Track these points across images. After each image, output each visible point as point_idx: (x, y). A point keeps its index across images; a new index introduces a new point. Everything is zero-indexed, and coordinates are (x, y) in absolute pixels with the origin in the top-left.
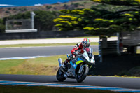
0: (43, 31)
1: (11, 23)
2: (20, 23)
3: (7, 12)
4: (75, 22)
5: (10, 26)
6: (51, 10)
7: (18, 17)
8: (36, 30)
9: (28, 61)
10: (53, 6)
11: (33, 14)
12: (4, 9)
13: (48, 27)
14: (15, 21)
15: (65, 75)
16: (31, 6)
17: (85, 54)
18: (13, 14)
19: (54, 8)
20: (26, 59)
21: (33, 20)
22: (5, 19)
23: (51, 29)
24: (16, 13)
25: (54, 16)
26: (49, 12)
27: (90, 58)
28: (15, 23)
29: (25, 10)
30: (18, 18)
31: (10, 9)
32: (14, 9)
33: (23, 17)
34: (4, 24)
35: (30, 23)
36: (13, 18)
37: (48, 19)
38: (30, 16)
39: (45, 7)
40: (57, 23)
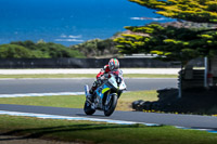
4: (139, 43)
15: (93, 107)
17: (113, 79)
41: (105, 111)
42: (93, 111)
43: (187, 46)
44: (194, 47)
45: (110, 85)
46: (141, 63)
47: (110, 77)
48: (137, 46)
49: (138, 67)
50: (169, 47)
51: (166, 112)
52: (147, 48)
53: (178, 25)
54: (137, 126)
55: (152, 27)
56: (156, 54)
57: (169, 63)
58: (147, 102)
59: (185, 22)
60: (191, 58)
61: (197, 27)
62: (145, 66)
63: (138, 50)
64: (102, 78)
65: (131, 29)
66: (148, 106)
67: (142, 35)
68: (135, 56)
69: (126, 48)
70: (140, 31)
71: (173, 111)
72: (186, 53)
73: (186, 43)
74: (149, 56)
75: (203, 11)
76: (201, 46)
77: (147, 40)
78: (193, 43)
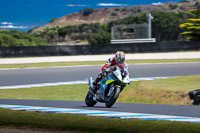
0: (164, 41)
1: (119, 30)
2: (132, 30)
3: (113, 15)
5: (118, 33)
6: (176, 11)
7: (129, 21)
8: (154, 40)
9: (142, 84)
10: (180, 5)
11: (151, 17)
12: (110, 10)
13: (172, 35)
14: (125, 27)
15: (94, 99)
16: (148, 6)
17: (118, 72)
18: (121, 16)
19: (181, 8)
20: (140, 81)
21: (150, 25)
22: (111, 25)
23: (175, 38)
24: (126, 16)
25: (181, 20)
26: (173, 14)
27: (123, 77)
28: (125, 30)
29: (139, 11)
30: (129, 23)
31: (117, 10)
32: (124, 10)
33: (136, 20)
34: (109, 31)
35: (146, 29)
36: (122, 22)
37: (171, 24)
38: (145, 20)
39: (167, 6)
40: (185, 29)
42: (95, 103)
45: (114, 77)
47: (115, 69)
64: (108, 70)
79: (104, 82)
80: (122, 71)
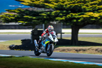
15: (40, 52)
27: (54, 39)
41: (47, 54)
43: (35, 19)
44: (38, 20)
46: (13, 27)
48: (12, 19)
49: (12, 29)
50: (27, 20)
51: (26, 50)
52: (16, 20)
53: (31, 9)
54: (11, 57)
55: (18, 10)
56: (21, 23)
57: (27, 27)
58: (16, 46)
59: (34, 8)
60: (37, 25)
61: (40, 10)
62: (15, 29)
63: (12, 21)
64: (45, 36)
65: (8, 11)
66: (17, 47)
67: (14, 14)
68: (10, 24)
69: (6, 20)
70: (13, 12)
71: (28, 50)
72: (34, 22)
73: (34, 18)
74: (17, 24)
75: (42, 3)
76: (41, 19)
77: (16, 16)
78: (38, 17)
79: (44, 43)
80: (53, 36)
